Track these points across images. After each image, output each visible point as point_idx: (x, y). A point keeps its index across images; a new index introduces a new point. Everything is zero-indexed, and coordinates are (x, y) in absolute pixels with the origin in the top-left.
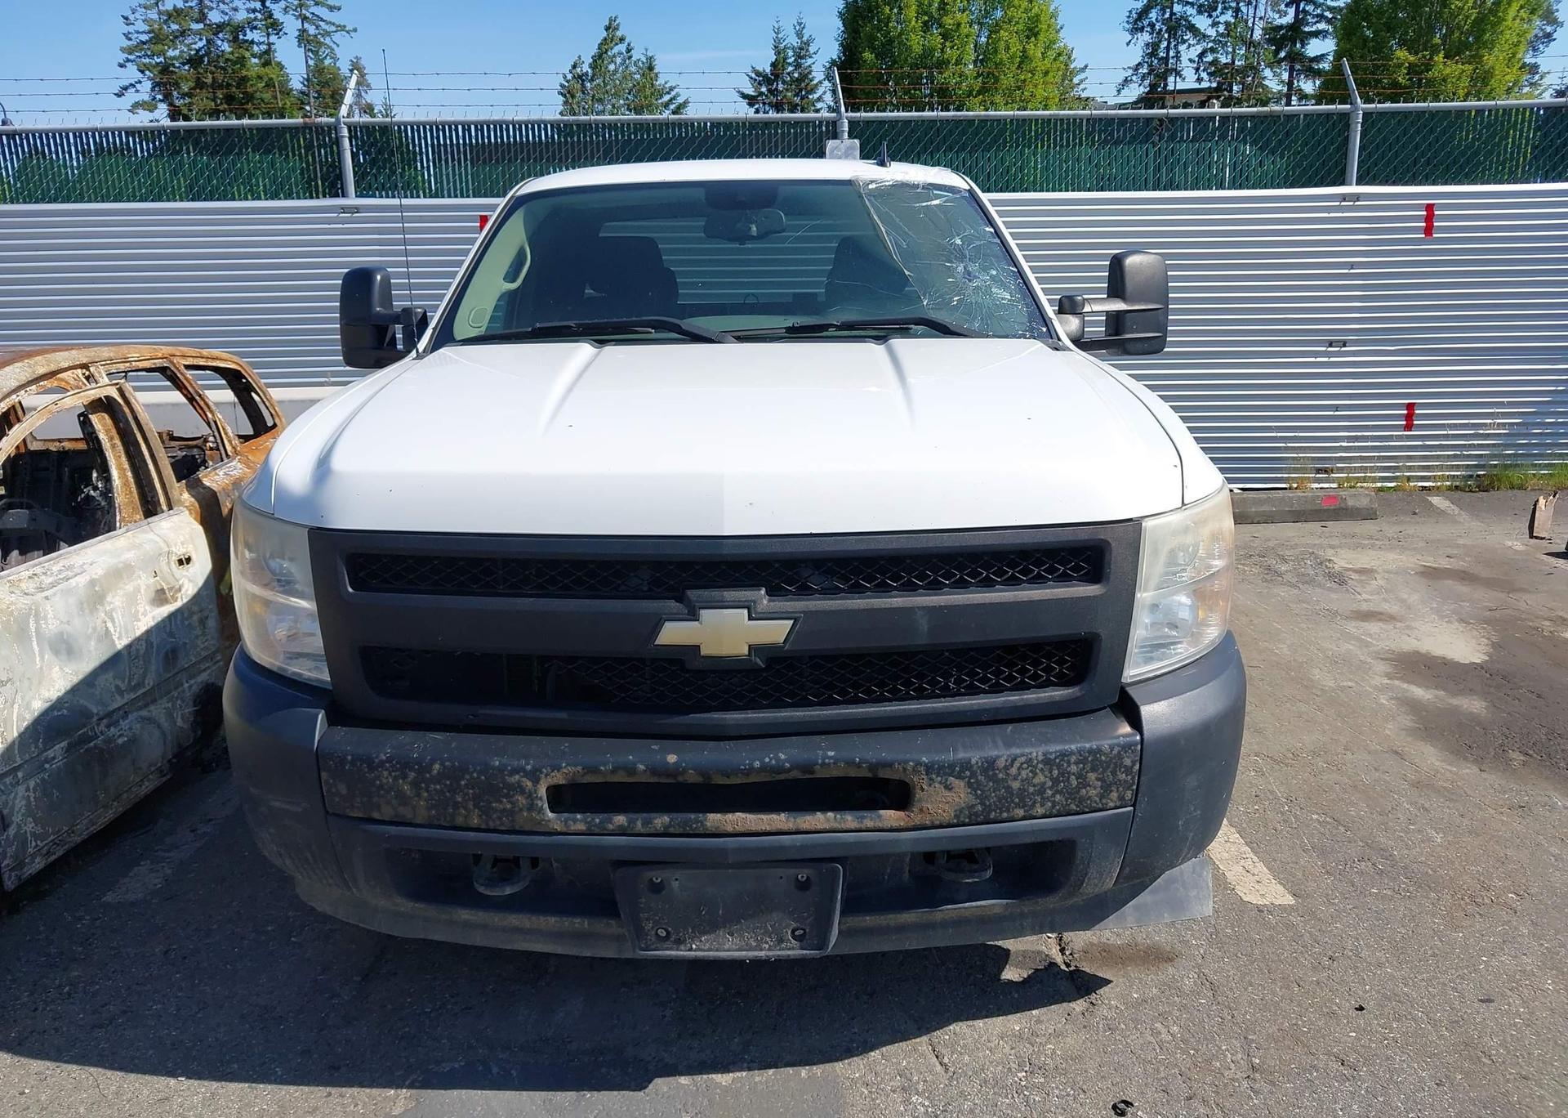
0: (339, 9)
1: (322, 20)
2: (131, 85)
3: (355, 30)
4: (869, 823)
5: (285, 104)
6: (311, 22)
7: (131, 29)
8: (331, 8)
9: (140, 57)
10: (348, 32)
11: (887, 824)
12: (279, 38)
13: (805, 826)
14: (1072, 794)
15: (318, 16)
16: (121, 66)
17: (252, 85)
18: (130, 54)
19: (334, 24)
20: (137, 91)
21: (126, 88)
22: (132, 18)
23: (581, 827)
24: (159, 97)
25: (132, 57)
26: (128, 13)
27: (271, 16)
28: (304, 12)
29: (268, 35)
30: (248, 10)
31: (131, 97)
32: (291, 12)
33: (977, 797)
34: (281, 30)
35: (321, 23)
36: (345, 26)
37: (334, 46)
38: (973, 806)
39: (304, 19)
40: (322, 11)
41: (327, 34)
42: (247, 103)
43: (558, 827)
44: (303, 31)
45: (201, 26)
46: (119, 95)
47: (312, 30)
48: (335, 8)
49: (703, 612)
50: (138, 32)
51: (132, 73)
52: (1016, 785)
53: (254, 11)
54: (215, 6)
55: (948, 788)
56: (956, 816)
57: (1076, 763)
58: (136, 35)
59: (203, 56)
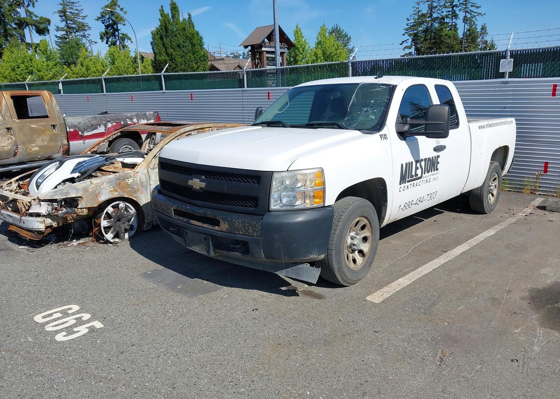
0: (480, 7)
1: (473, 12)
2: (405, 41)
3: (485, 14)
4: (213, 228)
5: (454, 43)
6: (469, 13)
7: (409, 22)
8: (477, 7)
9: (410, 31)
10: (482, 15)
11: (216, 229)
12: (457, 20)
13: (204, 226)
14: (247, 231)
15: (472, 11)
16: (403, 35)
17: (443, 38)
18: (407, 31)
19: (477, 13)
20: (407, 43)
21: (403, 42)
22: (409, 19)
23: (176, 218)
24: (413, 44)
25: (407, 32)
26: (409, 17)
27: (455, 12)
28: (467, 10)
29: (452, 19)
30: (447, 12)
31: (405, 45)
32: (462, 10)
33: (230, 227)
34: (457, 17)
35: (473, 13)
36: (481, 13)
37: (476, 21)
38: (229, 229)
39: (467, 12)
40: (474, 9)
41: (474, 16)
42: (441, 44)
43: (174, 217)
44: (465, 16)
45: (430, 19)
46: (401, 44)
47: (469, 16)
48: (478, 7)
49: (194, 179)
50: (410, 23)
51: (406, 37)
52: (236, 226)
53: (449, 12)
54: (436, 11)
55: (225, 224)
56: (227, 229)
57: (247, 224)
58: (410, 24)
59: (429, 29)
